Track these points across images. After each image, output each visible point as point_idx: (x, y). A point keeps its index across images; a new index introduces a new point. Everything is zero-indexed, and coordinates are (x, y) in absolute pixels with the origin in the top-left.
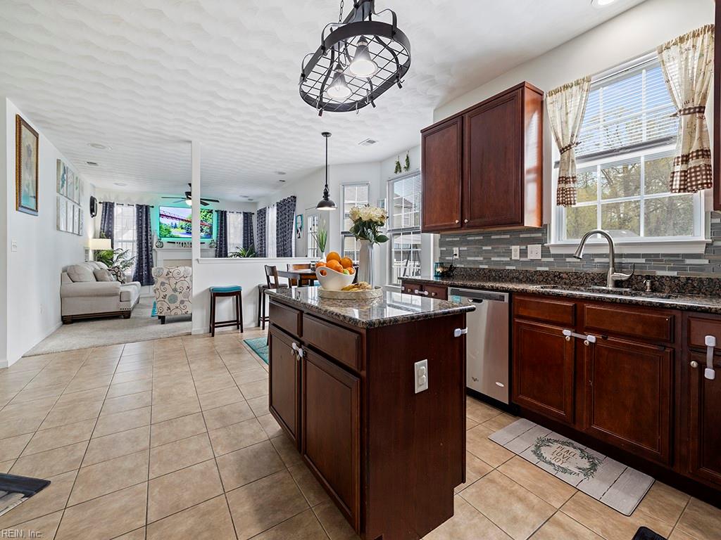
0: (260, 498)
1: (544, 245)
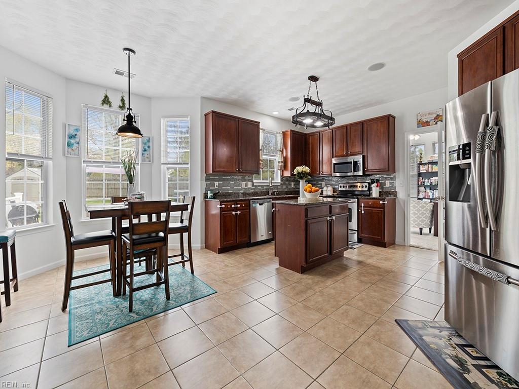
1: (252, 182)
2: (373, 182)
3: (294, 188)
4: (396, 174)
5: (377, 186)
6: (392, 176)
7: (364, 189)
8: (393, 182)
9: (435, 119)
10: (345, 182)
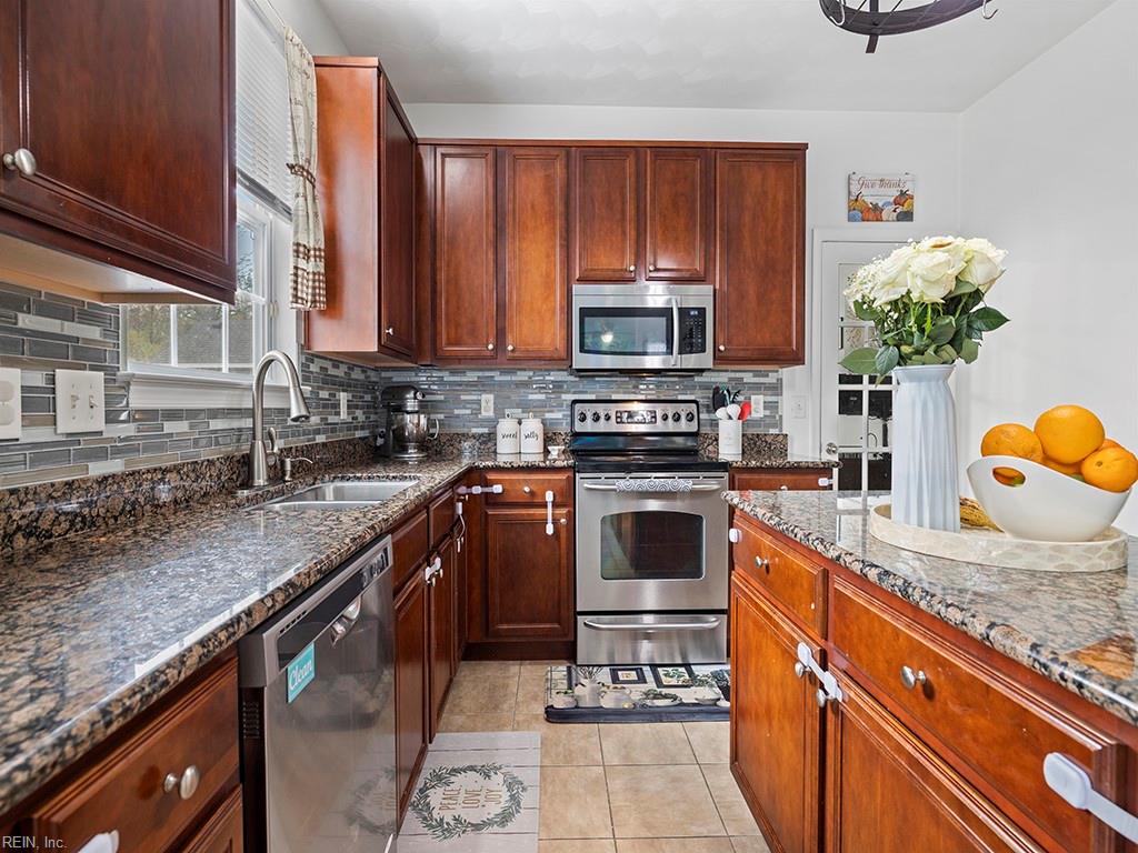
2: (717, 401)
4: (783, 374)
5: (741, 416)
6: (772, 378)
7: (684, 426)
8: (774, 399)
9: (896, 203)
10: (593, 397)
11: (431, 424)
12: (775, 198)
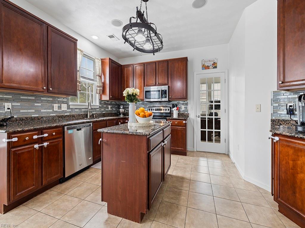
0: (177, 197)
1: (68, 104)
2: (174, 107)
3: (111, 111)
4: (188, 101)
5: (177, 110)
6: (186, 102)
7: (167, 111)
8: (186, 106)
9: (213, 65)
10: (152, 106)
11: (124, 111)
12: (180, 68)
